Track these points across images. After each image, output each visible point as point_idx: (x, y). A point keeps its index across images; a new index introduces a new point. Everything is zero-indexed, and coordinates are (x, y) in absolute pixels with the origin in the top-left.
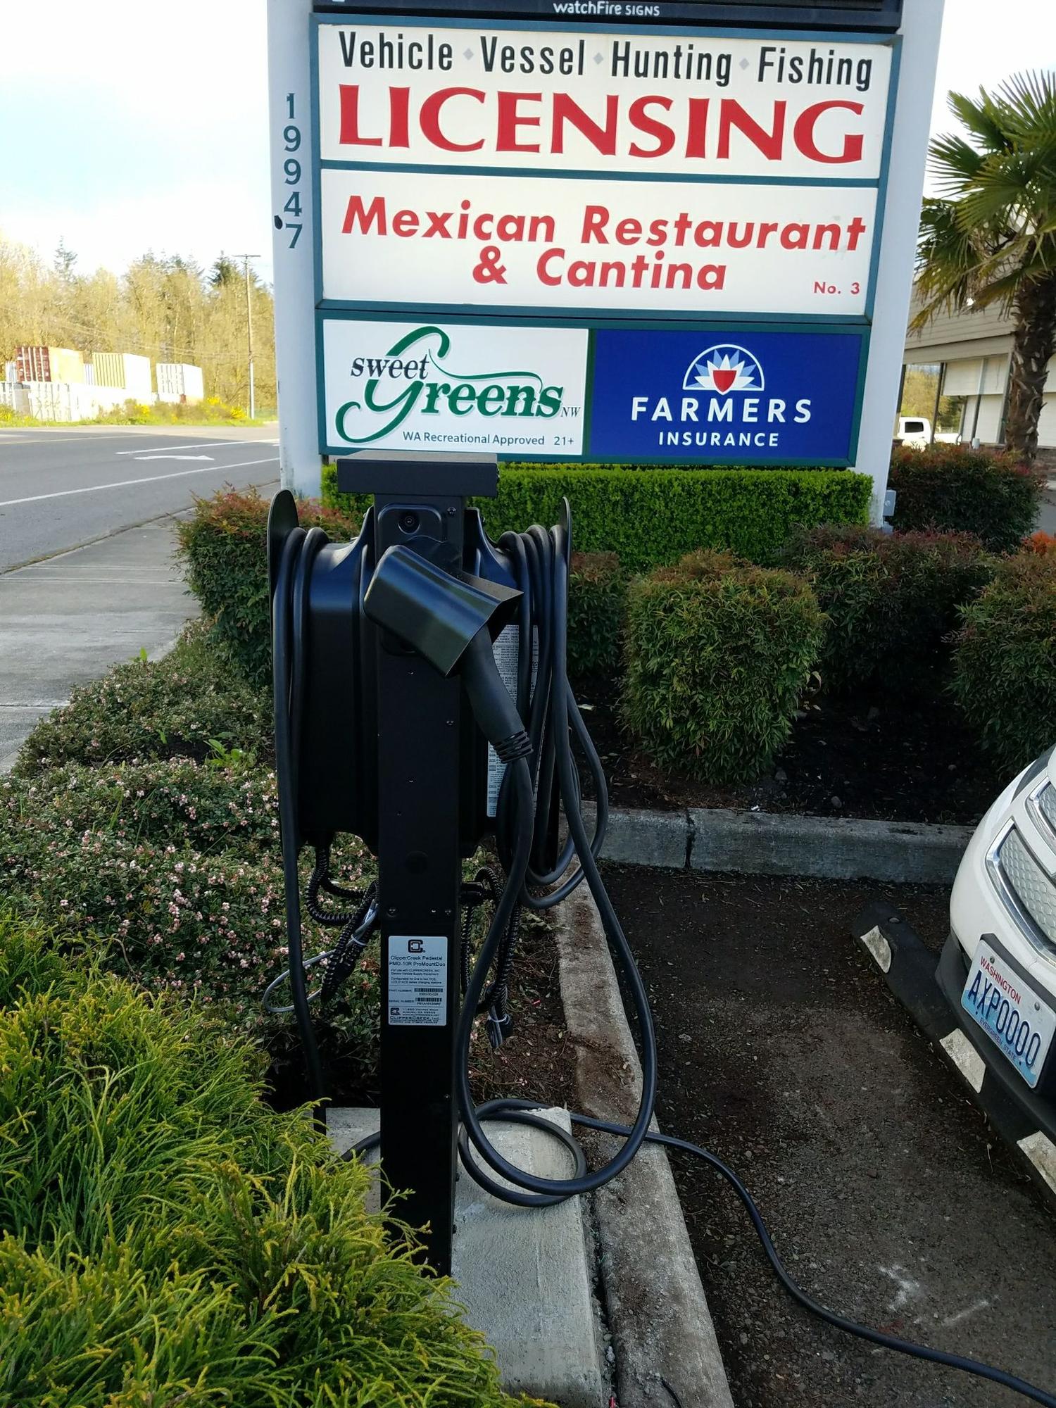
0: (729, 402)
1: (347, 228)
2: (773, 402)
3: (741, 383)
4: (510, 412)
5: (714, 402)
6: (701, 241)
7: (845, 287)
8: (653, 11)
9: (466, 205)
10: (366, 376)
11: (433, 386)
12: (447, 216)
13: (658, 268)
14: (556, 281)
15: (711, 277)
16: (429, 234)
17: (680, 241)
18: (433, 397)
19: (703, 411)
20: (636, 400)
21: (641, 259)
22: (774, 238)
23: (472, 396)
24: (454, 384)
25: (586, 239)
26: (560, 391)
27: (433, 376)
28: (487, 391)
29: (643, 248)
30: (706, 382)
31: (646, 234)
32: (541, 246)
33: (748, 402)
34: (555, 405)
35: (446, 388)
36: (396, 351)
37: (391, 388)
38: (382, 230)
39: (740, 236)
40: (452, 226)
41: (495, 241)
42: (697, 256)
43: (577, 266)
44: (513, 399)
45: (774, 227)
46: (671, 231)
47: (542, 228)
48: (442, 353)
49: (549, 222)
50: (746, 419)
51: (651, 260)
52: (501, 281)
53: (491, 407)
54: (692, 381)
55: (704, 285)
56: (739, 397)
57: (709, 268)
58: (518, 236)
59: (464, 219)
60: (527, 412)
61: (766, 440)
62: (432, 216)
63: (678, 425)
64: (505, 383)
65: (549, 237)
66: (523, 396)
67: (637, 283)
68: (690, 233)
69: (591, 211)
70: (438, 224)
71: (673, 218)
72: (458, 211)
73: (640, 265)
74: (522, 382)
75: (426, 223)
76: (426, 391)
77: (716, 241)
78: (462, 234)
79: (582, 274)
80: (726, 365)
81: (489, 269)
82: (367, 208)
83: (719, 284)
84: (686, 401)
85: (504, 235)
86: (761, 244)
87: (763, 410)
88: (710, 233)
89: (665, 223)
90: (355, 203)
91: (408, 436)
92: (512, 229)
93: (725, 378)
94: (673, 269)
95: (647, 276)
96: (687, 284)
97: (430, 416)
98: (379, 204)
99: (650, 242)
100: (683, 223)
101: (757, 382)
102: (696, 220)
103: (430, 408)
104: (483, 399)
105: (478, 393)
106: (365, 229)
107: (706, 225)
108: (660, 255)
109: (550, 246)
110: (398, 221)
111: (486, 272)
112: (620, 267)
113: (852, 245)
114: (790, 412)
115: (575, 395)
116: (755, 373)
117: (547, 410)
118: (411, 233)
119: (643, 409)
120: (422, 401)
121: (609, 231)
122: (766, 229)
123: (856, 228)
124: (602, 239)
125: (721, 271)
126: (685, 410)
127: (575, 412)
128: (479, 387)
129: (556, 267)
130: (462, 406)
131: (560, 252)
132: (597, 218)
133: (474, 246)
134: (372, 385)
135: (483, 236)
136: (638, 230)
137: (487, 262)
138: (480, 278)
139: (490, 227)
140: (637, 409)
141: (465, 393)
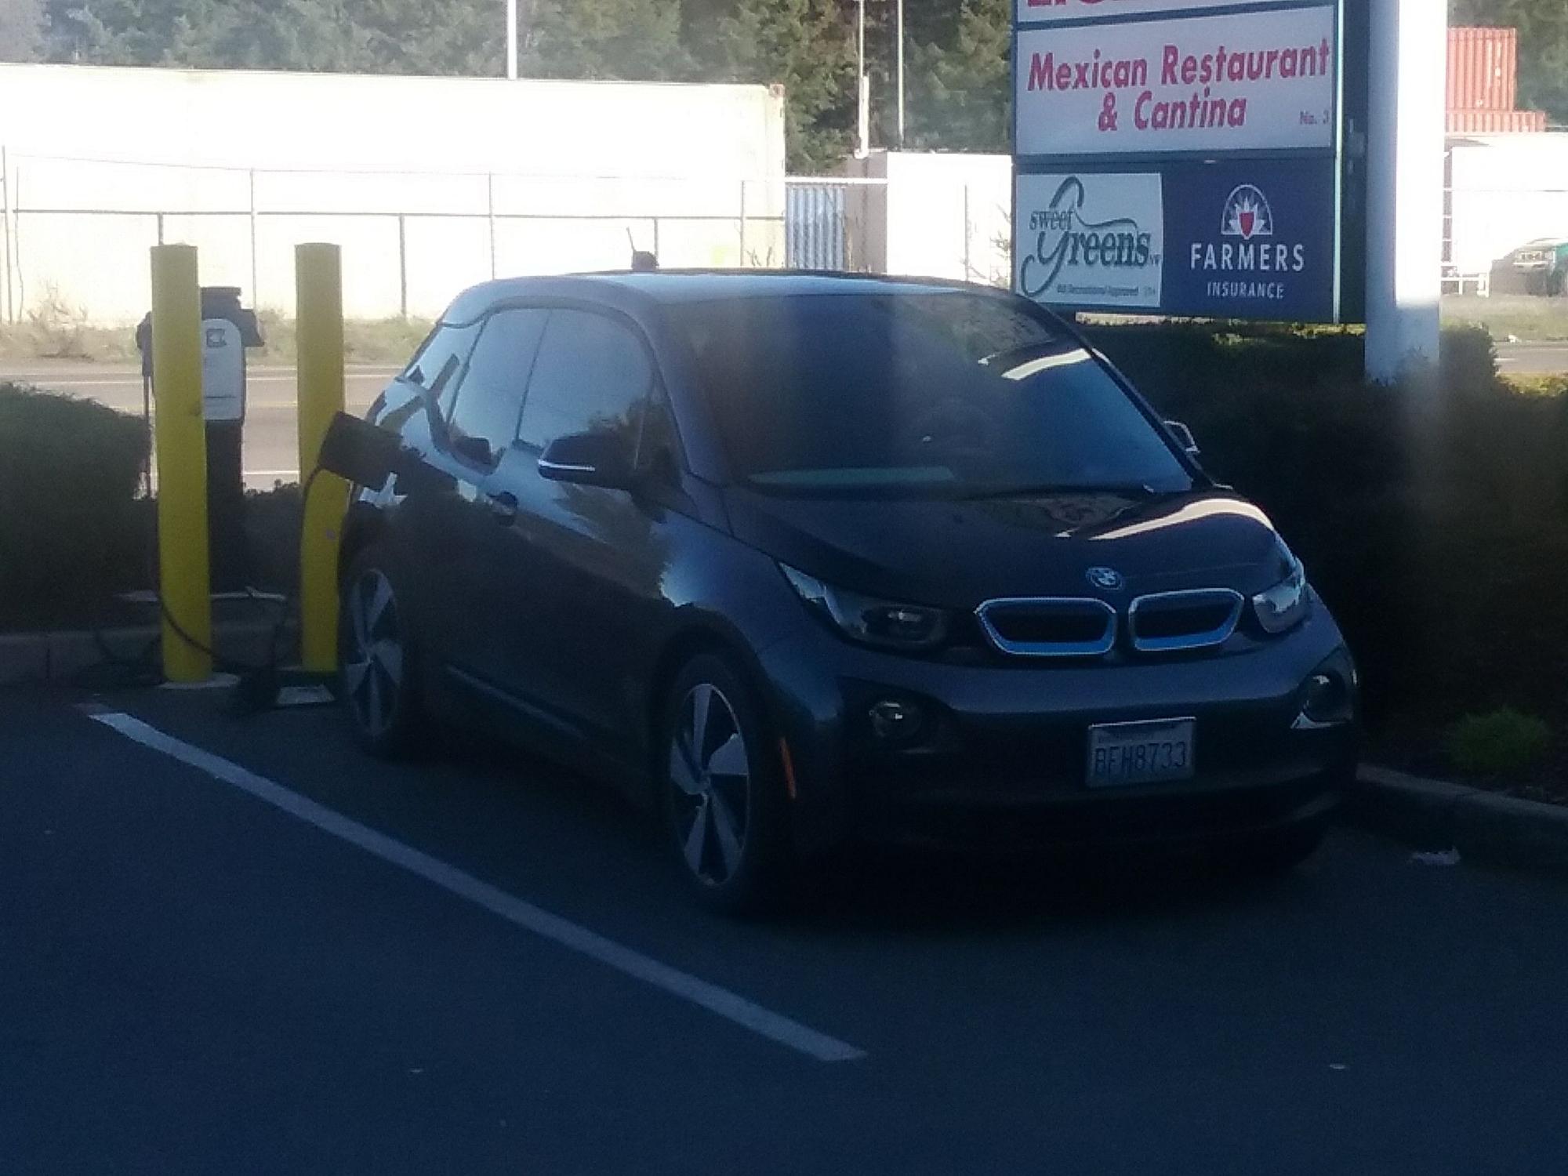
0: (1251, 248)
1: (1031, 87)
2: (1280, 247)
3: (1258, 225)
4: (1119, 262)
5: (1242, 248)
6: (1232, 75)
7: (1321, 116)
9: (1097, 54)
10: (1039, 230)
11: (1075, 236)
12: (1086, 66)
13: (1206, 103)
14: (1144, 125)
15: (1236, 112)
16: (1077, 85)
17: (1219, 79)
18: (1075, 249)
19: (1235, 259)
20: (1195, 246)
21: (1195, 96)
22: (1276, 65)
23: (1097, 246)
24: (1087, 234)
25: (1164, 80)
26: (1148, 237)
27: (1077, 228)
28: (1105, 239)
29: (1198, 86)
30: (1236, 227)
31: (1200, 72)
32: (1139, 89)
33: (1263, 247)
34: (1144, 250)
35: (1082, 236)
36: (1054, 204)
38: (1051, 87)
39: (1255, 67)
40: (1089, 76)
41: (1113, 88)
42: (1226, 90)
43: (1159, 107)
44: (1120, 249)
45: (1275, 55)
46: (1214, 66)
47: (1139, 72)
48: (1080, 203)
49: (1143, 63)
50: (1263, 267)
51: (1201, 99)
52: (1114, 128)
53: (1108, 256)
54: (1228, 225)
55: (1233, 122)
56: (1257, 241)
57: (1236, 103)
58: (1125, 82)
59: (1096, 65)
60: (1129, 263)
61: (1274, 290)
62: (1078, 66)
63: (1221, 275)
64: (1116, 230)
65: (1143, 83)
66: (1126, 244)
67: (1192, 123)
68: (1225, 65)
69: (1169, 50)
70: (1082, 74)
71: (1215, 54)
72: (1093, 61)
73: (1195, 105)
74: (1126, 230)
75: (1075, 74)
76: (1071, 241)
77: (1240, 75)
78: (1095, 85)
79: (1162, 116)
80: (1247, 210)
81: (1108, 116)
82: (1043, 63)
83: (1240, 121)
84: (1225, 246)
85: (1119, 83)
86: (1268, 74)
87: (1272, 256)
88: (1240, 66)
89: (1210, 58)
90: (1036, 57)
91: (1061, 289)
92: (1130, 71)
93: (1247, 221)
94: (1215, 105)
95: (1199, 113)
96: (1221, 123)
97: (1073, 267)
98: (1049, 57)
99: (1202, 79)
100: (1221, 58)
101: (1267, 226)
102: (1229, 54)
103: (1074, 261)
104: (1102, 248)
105: (1101, 241)
106: (1041, 86)
107: (1235, 57)
108: (1207, 92)
109: (1144, 89)
110: (1059, 75)
111: (1106, 120)
112: (1182, 105)
113: (1323, 70)
114: (1291, 260)
115: (1157, 244)
116: (1265, 216)
117: (1141, 259)
118: (1067, 84)
119: (1198, 256)
120: (1069, 251)
121: (1178, 70)
122: (1272, 56)
123: (1325, 49)
124: (1174, 81)
125: (1241, 104)
126: (1224, 258)
127: (1157, 258)
128: (1102, 234)
129: (1146, 113)
130: (1091, 256)
131: (1147, 95)
132: (1171, 58)
133: (1102, 91)
134: (1041, 238)
135: (1106, 83)
136: (1194, 69)
137: (1108, 109)
138: (1102, 126)
139: (1110, 74)
140: (1195, 256)
141: (1093, 244)
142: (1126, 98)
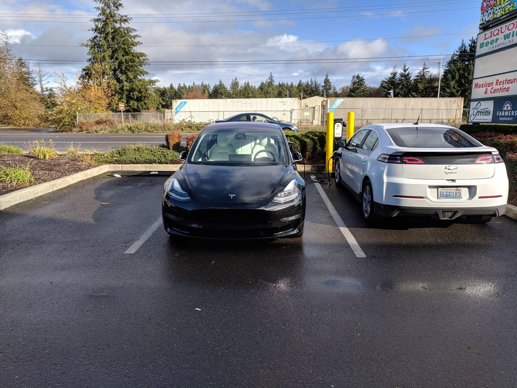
1: (475, 88)
2: (512, 111)
3: (509, 108)
4: (485, 115)
5: (506, 112)
9: (485, 82)
10: (473, 110)
14: (492, 93)
17: (505, 84)
18: (479, 113)
19: (505, 114)
20: (498, 112)
26: (490, 111)
27: (479, 110)
29: (501, 86)
31: (502, 83)
32: (492, 87)
34: (489, 113)
36: (476, 106)
37: (475, 112)
38: (478, 88)
39: (512, 81)
40: (484, 86)
42: (506, 86)
44: (486, 112)
46: (505, 82)
47: (492, 84)
48: (480, 106)
50: (509, 115)
51: (502, 88)
52: (487, 94)
54: (504, 108)
55: (507, 91)
56: (509, 111)
58: (490, 86)
60: (487, 115)
61: (511, 118)
63: (502, 116)
64: (485, 110)
67: (500, 92)
68: (507, 82)
69: (497, 80)
71: (505, 80)
73: (501, 89)
74: (487, 110)
75: (481, 86)
77: (509, 83)
79: (495, 91)
80: (508, 105)
84: (503, 112)
85: (488, 86)
86: (514, 82)
87: (511, 114)
90: (476, 84)
91: (476, 119)
92: (490, 84)
94: (504, 88)
96: (505, 91)
98: (478, 83)
100: (506, 80)
101: (511, 108)
102: (508, 80)
103: (478, 115)
104: (483, 113)
108: (503, 87)
112: (499, 89)
114: (514, 113)
116: (511, 106)
119: (498, 114)
121: (498, 83)
122: (515, 80)
124: (498, 85)
125: (509, 88)
126: (503, 114)
127: (491, 114)
128: (483, 111)
129: (492, 91)
130: (481, 114)
131: (493, 88)
133: (485, 88)
135: (486, 87)
137: (486, 91)
138: (485, 93)
139: (487, 85)
142: (489, 89)
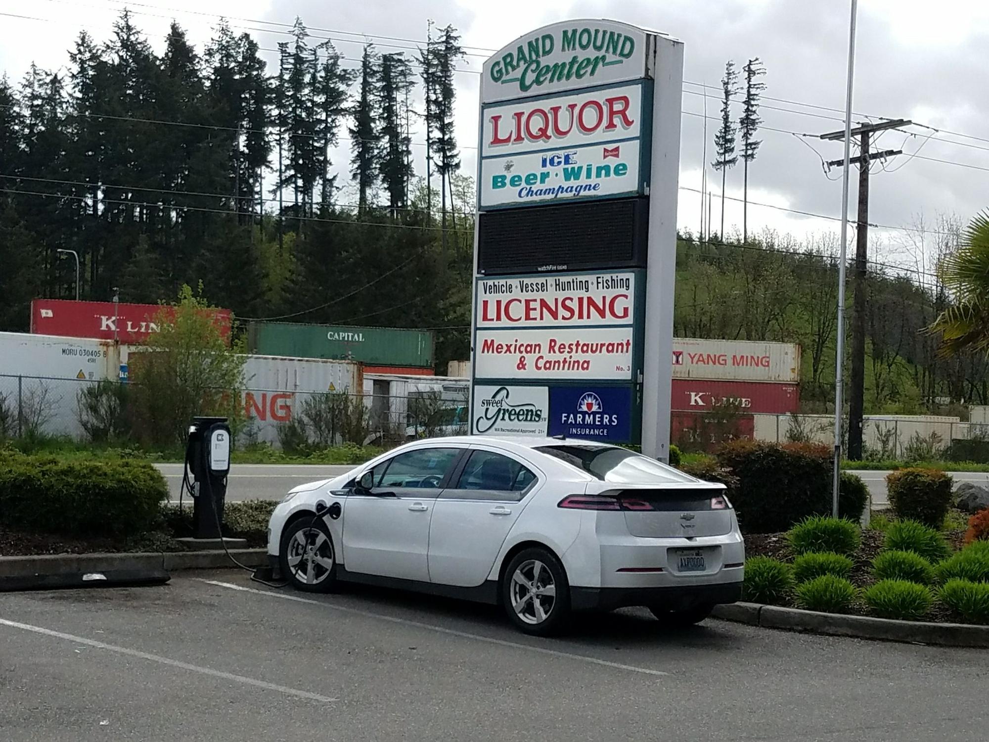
0: (592, 416)
1: (483, 352)
2: (605, 416)
3: (595, 408)
4: (526, 420)
5: (587, 416)
6: (583, 351)
7: (626, 368)
8: (565, 267)
9: (516, 341)
10: (485, 407)
11: (504, 410)
12: (511, 345)
13: (570, 362)
14: (540, 368)
15: (585, 365)
16: (506, 352)
17: (577, 352)
18: (504, 414)
19: (584, 420)
20: (564, 415)
21: (565, 359)
22: (604, 348)
23: (515, 414)
24: (510, 409)
25: (550, 352)
26: (541, 411)
27: (505, 407)
28: (519, 412)
29: (566, 355)
30: (584, 408)
31: (567, 349)
32: (537, 355)
33: (597, 416)
34: (539, 416)
35: (508, 410)
36: (494, 397)
37: (493, 410)
38: (493, 352)
39: (594, 349)
40: (512, 349)
41: (524, 354)
42: (580, 357)
43: (547, 362)
44: (527, 415)
45: (604, 345)
46: (574, 347)
47: (537, 348)
48: (507, 397)
49: (539, 345)
50: (597, 423)
51: (568, 360)
52: (525, 369)
53: (521, 417)
54: (580, 407)
55: (583, 369)
56: (594, 413)
57: (585, 362)
58: (530, 352)
59: (516, 345)
60: (531, 420)
61: (603, 432)
62: (507, 345)
63: (576, 426)
64: (525, 408)
65: (539, 352)
66: (530, 413)
67: (563, 369)
68: (580, 348)
69: (552, 341)
70: (508, 347)
71: (575, 343)
72: (514, 343)
73: (565, 361)
74: (530, 408)
75: (505, 348)
76: (502, 412)
77: (587, 351)
78: (515, 352)
79: (549, 365)
80: (590, 401)
81: (521, 365)
82: (489, 342)
83: (587, 368)
84: (578, 415)
85: (527, 352)
86: (600, 352)
87: (602, 421)
88: (586, 348)
89: (572, 345)
90: (486, 340)
91: (496, 430)
92: (531, 348)
93: (590, 406)
94: (574, 362)
95: (567, 365)
96: (578, 369)
97: (503, 422)
98: (492, 341)
99: (568, 352)
100: (578, 345)
101: (599, 408)
102: (581, 343)
103: (503, 419)
104: (518, 414)
105: (517, 412)
106: (488, 352)
107: (584, 345)
108: (571, 357)
109: (540, 355)
110: (497, 348)
111: (521, 366)
112: (559, 362)
113: (627, 351)
114: (611, 421)
115: (545, 414)
116: (599, 404)
117: (537, 419)
118: (501, 352)
119: (566, 419)
120: (501, 415)
121: (556, 349)
122: (602, 345)
123: (628, 344)
124: (554, 352)
125: (588, 362)
126: (578, 419)
127: (545, 419)
128: (517, 410)
129: (541, 363)
130: (512, 417)
131: (541, 357)
132: (553, 344)
133: (518, 355)
134: (487, 409)
135: (521, 352)
136: (565, 348)
137: (521, 362)
138: (519, 368)
139: (523, 349)
140: (564, 419)
141: (513, 412)
142: (530, 359)
